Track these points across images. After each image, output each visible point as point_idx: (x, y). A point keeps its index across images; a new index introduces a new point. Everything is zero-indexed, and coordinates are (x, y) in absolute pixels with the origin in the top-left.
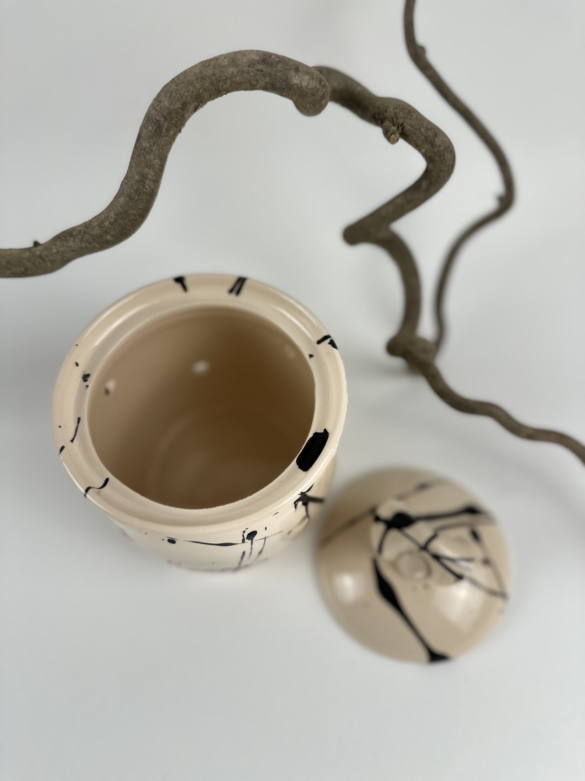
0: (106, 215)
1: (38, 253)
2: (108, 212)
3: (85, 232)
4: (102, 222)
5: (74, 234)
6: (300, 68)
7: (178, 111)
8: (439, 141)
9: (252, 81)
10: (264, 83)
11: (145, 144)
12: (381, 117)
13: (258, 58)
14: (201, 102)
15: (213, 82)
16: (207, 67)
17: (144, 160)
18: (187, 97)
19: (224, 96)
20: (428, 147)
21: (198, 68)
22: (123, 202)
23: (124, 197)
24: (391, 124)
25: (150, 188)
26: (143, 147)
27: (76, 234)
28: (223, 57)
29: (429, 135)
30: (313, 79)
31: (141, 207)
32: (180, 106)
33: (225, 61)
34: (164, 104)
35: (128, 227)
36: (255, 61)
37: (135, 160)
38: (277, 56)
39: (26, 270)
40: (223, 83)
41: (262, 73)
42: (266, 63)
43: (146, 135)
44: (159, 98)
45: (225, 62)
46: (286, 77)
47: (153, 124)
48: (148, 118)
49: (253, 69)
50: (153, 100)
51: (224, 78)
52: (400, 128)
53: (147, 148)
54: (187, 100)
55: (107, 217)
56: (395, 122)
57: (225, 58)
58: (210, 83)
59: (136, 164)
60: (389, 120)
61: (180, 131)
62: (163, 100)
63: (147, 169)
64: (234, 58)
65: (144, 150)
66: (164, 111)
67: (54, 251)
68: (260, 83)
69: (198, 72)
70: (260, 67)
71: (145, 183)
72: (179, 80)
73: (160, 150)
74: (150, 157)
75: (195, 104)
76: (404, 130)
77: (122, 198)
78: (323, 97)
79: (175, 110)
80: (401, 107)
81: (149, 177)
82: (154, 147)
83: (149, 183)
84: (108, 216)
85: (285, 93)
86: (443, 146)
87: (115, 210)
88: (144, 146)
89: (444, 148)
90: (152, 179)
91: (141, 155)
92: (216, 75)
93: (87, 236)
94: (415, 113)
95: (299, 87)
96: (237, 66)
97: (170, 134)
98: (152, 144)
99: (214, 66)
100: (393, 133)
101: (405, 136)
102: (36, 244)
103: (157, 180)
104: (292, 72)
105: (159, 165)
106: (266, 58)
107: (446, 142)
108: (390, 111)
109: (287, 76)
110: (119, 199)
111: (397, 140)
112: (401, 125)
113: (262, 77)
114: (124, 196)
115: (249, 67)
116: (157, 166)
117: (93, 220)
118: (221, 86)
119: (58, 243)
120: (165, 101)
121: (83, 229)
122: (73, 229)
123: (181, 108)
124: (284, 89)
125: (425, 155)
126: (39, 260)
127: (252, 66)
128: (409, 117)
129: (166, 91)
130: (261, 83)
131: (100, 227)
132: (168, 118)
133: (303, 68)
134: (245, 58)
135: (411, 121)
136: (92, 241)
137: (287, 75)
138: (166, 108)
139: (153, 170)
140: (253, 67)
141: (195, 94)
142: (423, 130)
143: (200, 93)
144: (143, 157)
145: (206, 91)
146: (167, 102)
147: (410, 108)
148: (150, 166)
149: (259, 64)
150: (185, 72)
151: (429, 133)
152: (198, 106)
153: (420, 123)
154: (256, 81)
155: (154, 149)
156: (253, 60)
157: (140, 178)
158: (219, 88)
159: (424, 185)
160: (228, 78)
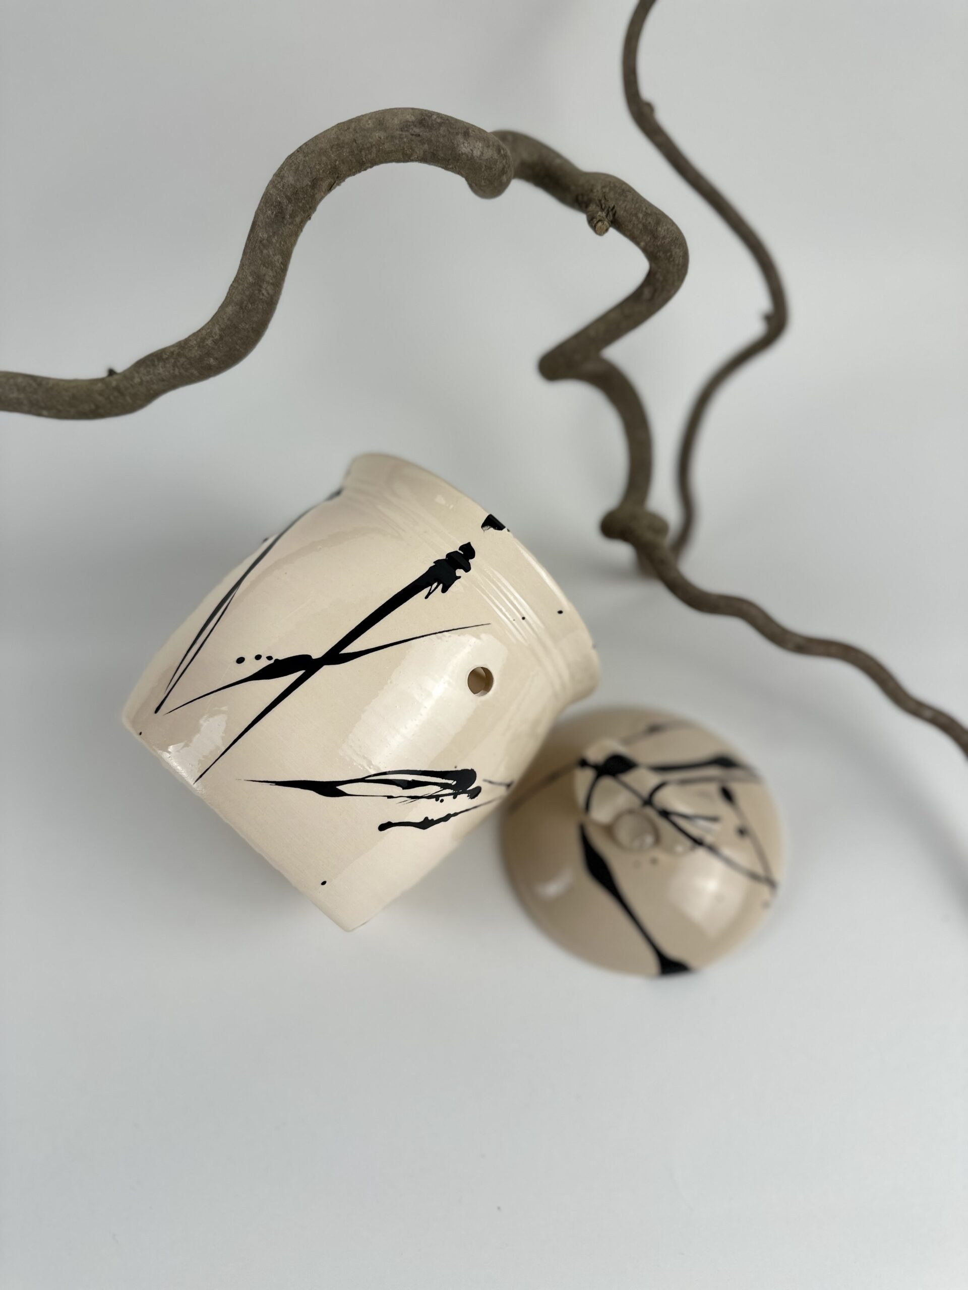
0: (208, 331)
1: (114, 383)
2: (211, 327)
3: (179, 355)
4: (203, 340)
5: (165, 356)
6: (470, 131)
7: (307, 190)
8: (663, 231)
9: (406, 149)
10: (422, 152)
11: (262, 234)
12: (586, 198)
13: (413, 118)
14: (338, 177)
15: (354, 151)
16: (346, 130)
17: (260, 256)
18: (319, 171)
19: (369, 170)
20: (649, 239)
21: (334, 132)
22: (231, 313)
23: (232, 306)
24: (598, 209)
25: (268, 293)
26: (260, 239)
27: (167, 356)
28: (368, 117)
29: (650, 223)
30: (488, 147)
31: (255, 319)
32: (310, 183)
33: (369, 122)
34: (287, 181)
35: (238, 347)
36: (410, 122)
37: (247, 256)
38: (439, 115)
39: (97, 407)
40: (367, 152)
41: (419, 138)
42: (424, 126)
43: (264, 222)
44: (282, 173)
45: (370, 124)
46: (451, 144)
47: (272, 207)
48: (267, 200)
49: (407, 133)
50: (274, 176)
51: (368, 145)
52: (611, 214)
53: (264, 239)
54: (318, 175)
55: (210, 334)
56: (603, 206)
57: (370, 119)
58: (349, 152)
59: (250, 261)
60: (596, 203)
61: (309, 217)
62: (286, 175)
63: (264, 268)
64: (381, 119)
65: (261, 242)
66: (288, 189)
67: (137, 380)
68: (416, 152)
69: (334, 138)
70: (417, 130)
71: (261, 286)
72: (308, 148)
73: (282, 243)
74: (269, 252)
75: (330, 180)
76: (616, 216)
77: (230, 307)
78: (503, 172)
79: (303, 188)
80: (612, 185)
81: (267, 278)
82: (274, 238)
83: (267, 287)
84: (211, 332)
85: (450, 165)
86: (669, 238)
87: (220, 324)
88: (261, 237)
89: (671, 240)
90: (271, 281)
91: (256, 248)
92: (357, 142)
93: (182, 360)
94: (630, 192)
95: (469, 156)
96: (385, 129)
97: (295, 221)
98: (271, 234)
99: (355, 130)
100: (600, 221)
101: (617, 224)
102: (111, 372)
103: (277, 284)
104: (460, 138)
105: (280, 262)
106: (424, 118)
107: (673, 232)
108: (598, 191)
109: (453, 143)
110: (227, 309)
111: (607, 230)
112: (612, 210)
113: (419, 144)
114: (233, 304)
115: (402, 131)
116: (278, 265)
117: (191, 338)
118: (364, 156)
119: (142, 370)
120: (289, 176)
121: (177, 350)
122: (163, 351)
123: (310, 186)
124: (449, 160)
125: (645, 250)
126: (116, 394)
127: (406, 129)
128: (622, 198)
129: (291, 164)
130: (418, 152)
131: (199, 347)
132: (293, 199)
133: (474, 131)
134: (396, 119)
135: (626, 203)
136: (188, 366)
137: (453, 141)
138: (290, 186)
139: (272, 270)
140: (407, 131)
141: (329, 167)
142: (641, 216)
143: (336, 166)
144: (258, 251)
145: (343, 163)
146: (292, 178)
147: (624, 186)
148: (268, 264)
149: (415, 126)
150: (316, 137)
151: (650, 220)
152: (334, 184)
153: (637, 205)
154: (411, 149)
155: (274, 241)
156: (407, 121)
157: (255, 280)
158: (362, 159)
159: (647, 293)
160: (374, 145)
